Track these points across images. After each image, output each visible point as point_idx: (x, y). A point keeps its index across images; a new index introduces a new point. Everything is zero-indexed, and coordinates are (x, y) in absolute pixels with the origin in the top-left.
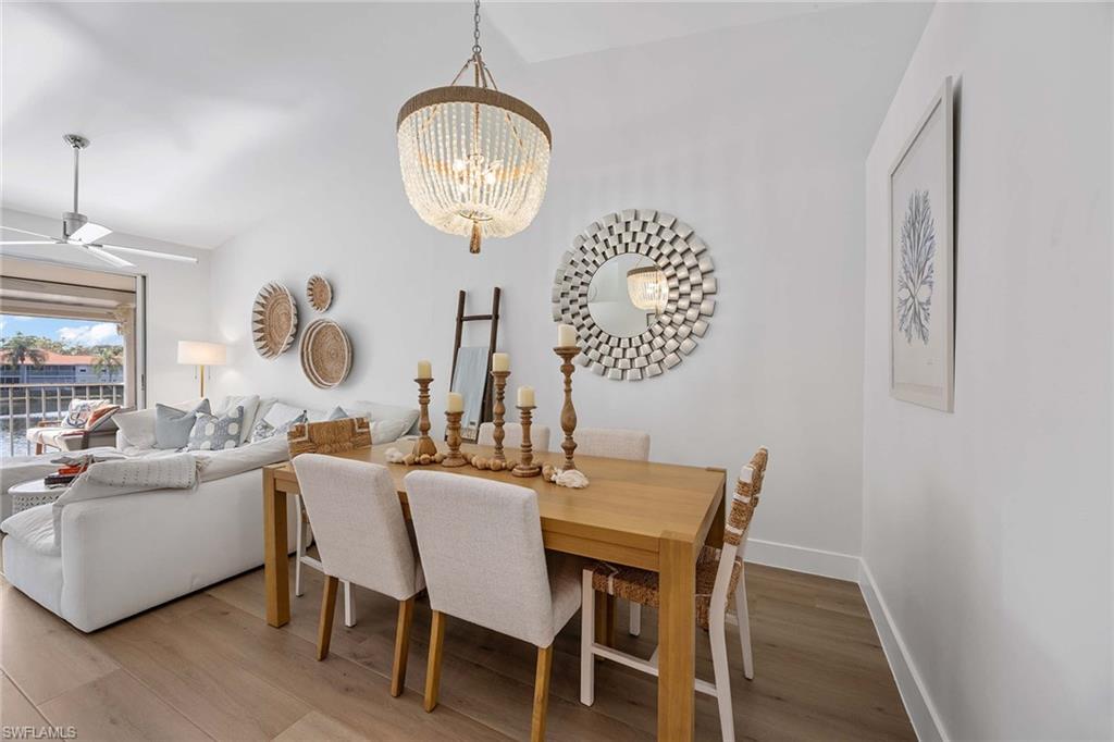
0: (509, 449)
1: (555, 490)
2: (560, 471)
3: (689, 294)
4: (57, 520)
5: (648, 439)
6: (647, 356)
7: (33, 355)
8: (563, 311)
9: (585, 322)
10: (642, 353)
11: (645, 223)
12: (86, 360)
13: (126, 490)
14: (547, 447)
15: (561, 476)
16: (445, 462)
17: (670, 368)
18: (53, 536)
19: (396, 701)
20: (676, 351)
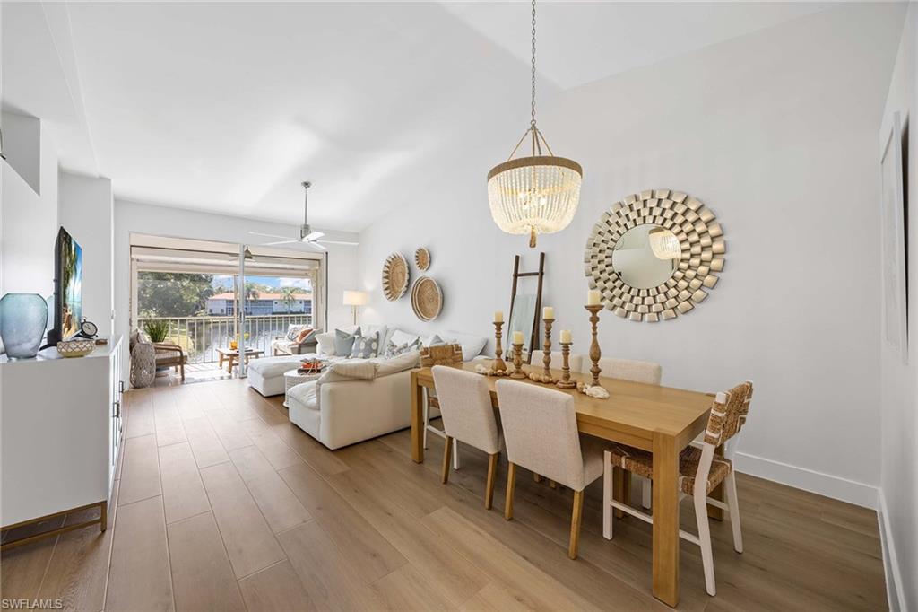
0: (553, 370)
1: (586, 399)
2: (589, 387)
3: (700, 254)
4: (318, 391)
5: (659, 369)
6: (663, 303)
7: (254, 295)
8: (593, 269)
9: (610, 277)
10: (658, 301)
11: (660, 200)
12: (277, 297)
13: (344, 379)
14: (580, 369)
15: (589, 390)
16: (512, 376)
17: (684, 313)
18: (316, 399)
19: (489, 512)
20: (689, 300)
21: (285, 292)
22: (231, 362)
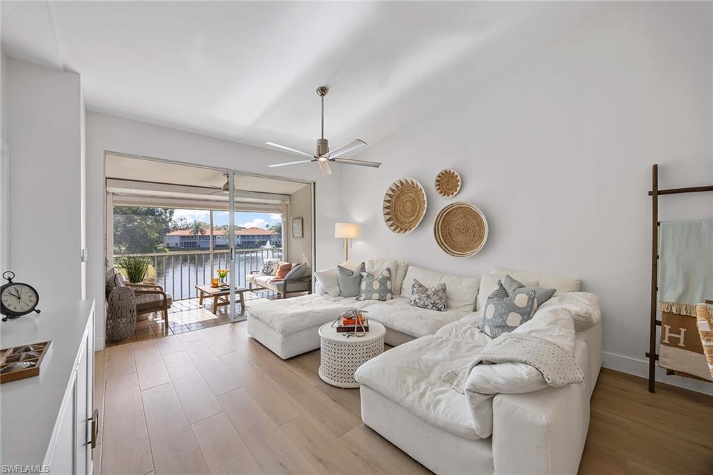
7: (201, 231)
21: (225, 229)
22: (216, 301)
